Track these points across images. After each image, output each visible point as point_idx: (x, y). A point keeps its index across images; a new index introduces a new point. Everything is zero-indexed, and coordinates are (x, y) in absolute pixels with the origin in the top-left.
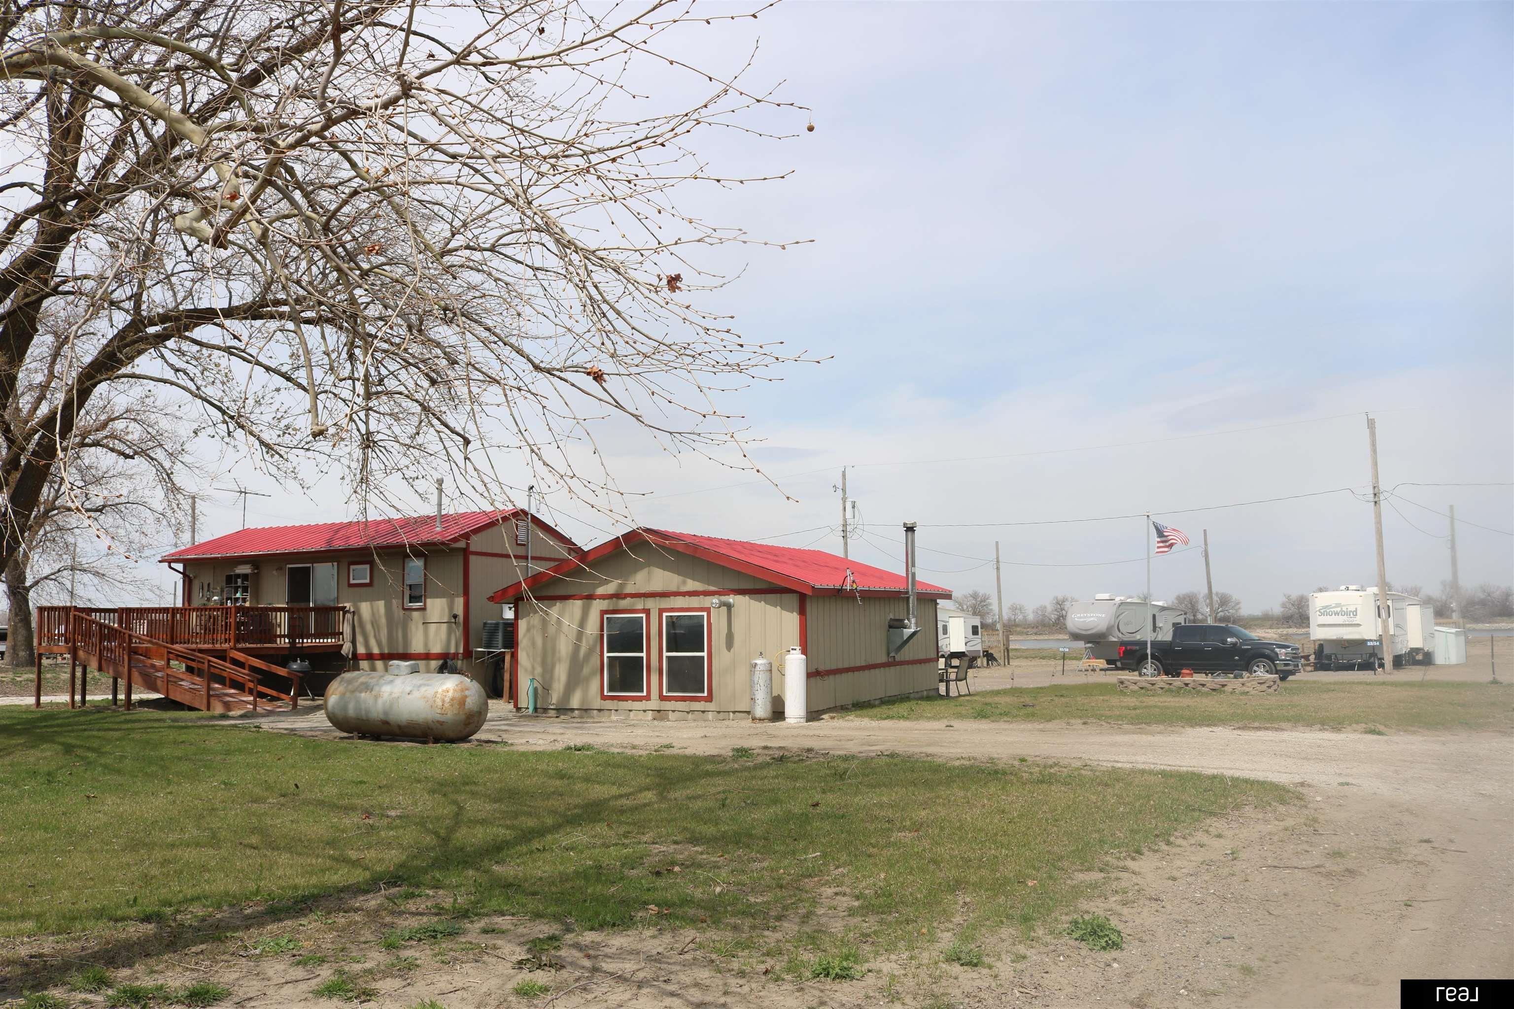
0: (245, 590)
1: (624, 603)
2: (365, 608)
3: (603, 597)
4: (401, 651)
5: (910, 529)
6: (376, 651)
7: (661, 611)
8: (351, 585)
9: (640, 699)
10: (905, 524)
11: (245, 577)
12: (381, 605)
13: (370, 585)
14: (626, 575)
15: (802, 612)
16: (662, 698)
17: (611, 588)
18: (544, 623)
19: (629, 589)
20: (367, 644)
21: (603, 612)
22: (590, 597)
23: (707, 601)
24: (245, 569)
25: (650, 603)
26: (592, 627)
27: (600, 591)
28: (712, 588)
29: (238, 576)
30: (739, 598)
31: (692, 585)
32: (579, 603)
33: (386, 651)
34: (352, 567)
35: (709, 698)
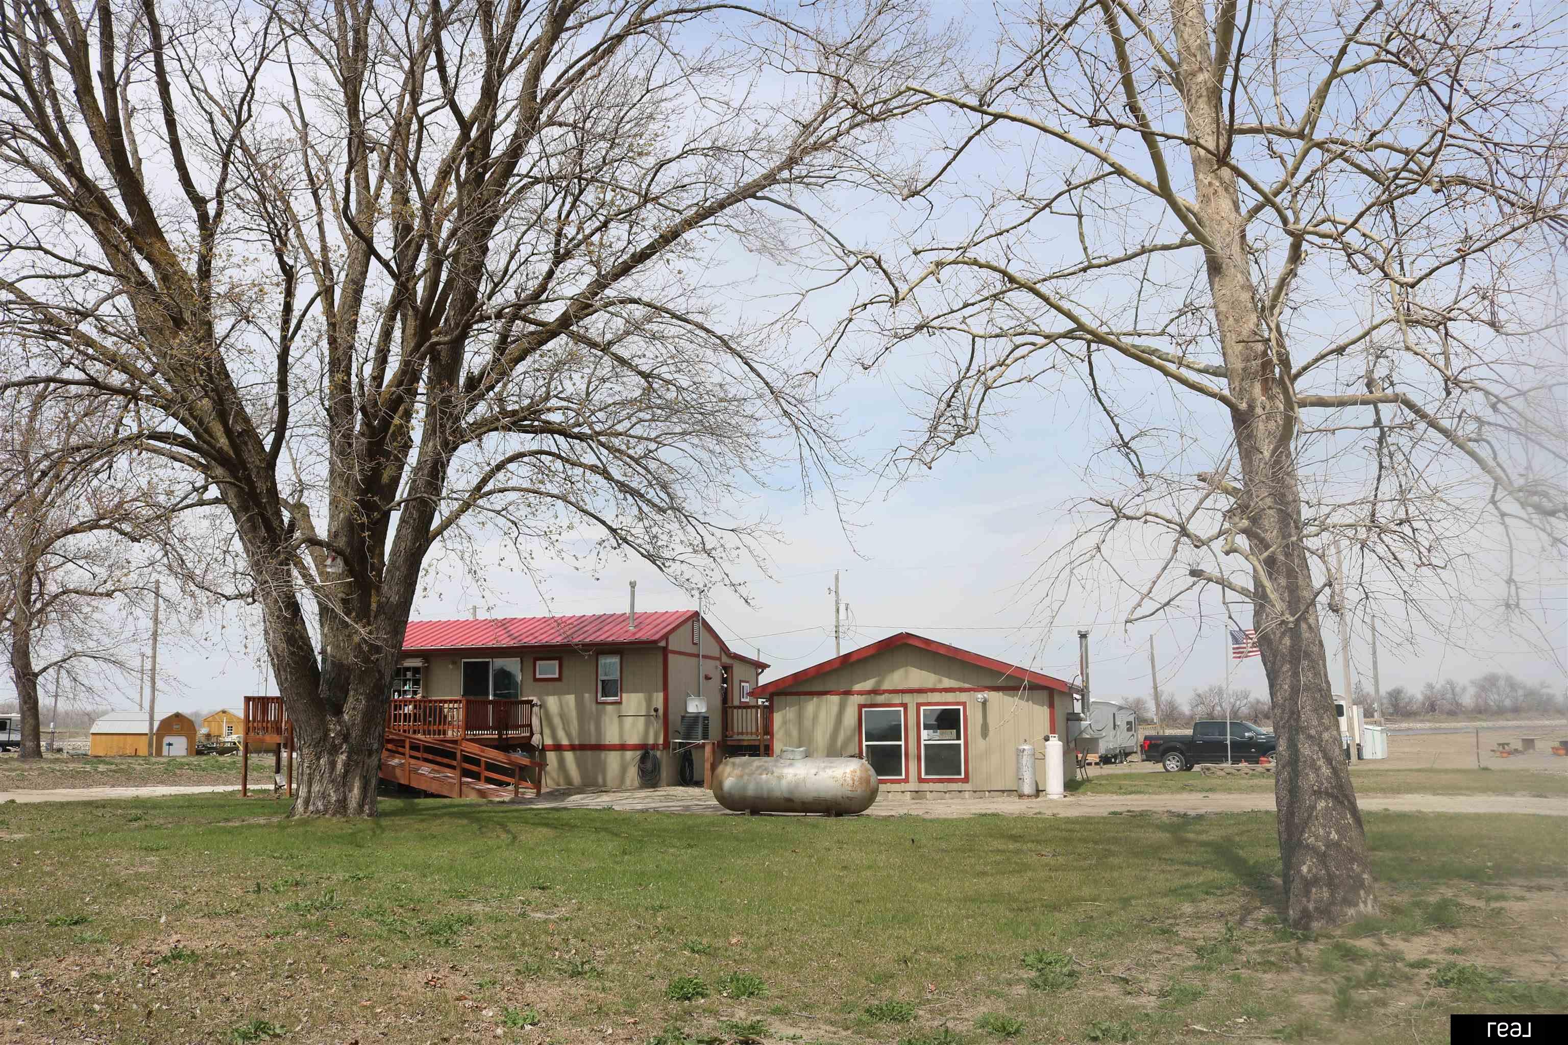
0: (416, 682)
1: (881, 699)
2: (552, 702)
3: (861, 693)
4: (593, 742)
5: (1083, 636)
6: (565, 742)
7: (919, 705)
8: (536, 680)
9: (898, 782)
10: (1079, 632)
11: (416, 670)
12: (571, 699)
13: (559, 679)
14: (882, 676)
15: (1051, 706)
16: (921, 780)
17: (868, 685)
18: (800, 717)
19: (886, 686)
20: (554, 735)
21: (861, 707)
22: (848, 693)
23: (963, 697)
24: (416, 663)
25: (907, 698)
26: (850, 717)
27: (857, 687)
28: (967, 686)
29: (408, 669)
30: (993, 693)
31: (947, 683)
32: (835, 699)
33: (577, 743)
34: (538, 663)
35: (966, 780)
